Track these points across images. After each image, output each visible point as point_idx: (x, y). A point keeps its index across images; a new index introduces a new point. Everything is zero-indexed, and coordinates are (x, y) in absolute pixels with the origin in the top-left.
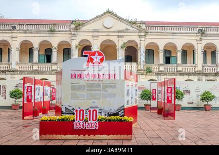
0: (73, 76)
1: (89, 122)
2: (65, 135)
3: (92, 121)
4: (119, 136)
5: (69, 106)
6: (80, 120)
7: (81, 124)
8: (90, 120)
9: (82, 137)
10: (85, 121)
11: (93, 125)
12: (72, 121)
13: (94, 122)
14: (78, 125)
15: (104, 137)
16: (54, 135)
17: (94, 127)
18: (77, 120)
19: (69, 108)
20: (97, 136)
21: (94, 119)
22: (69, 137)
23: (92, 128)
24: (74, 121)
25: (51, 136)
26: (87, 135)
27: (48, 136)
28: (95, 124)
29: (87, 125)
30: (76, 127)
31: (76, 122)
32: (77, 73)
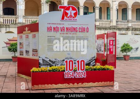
0: (49, 29)
1: (78, 72)
2: (56, 84)
3: (80, 71)
4: (103, 83)
5: (46, 58)
6: (70, 70)
7: (71, 74)
8: (78, 70)
9: (71, 85)
10: (74, 71)
11: (81, 74)
12: (62, 71)
13: (82, 71)
14: (69, 74)
15: (91, 84)
16: (46, 85)
17: (83, 76)
18: (67, 70)
19: (46, 59)
20: (84, 84)
21: (83, 69)
22: (60, 86)
23: (81, 77)
24: (64, 71)
25: (43, 86)
26: (76, 84)
27: (40, 86)
28: (83, 73)
29: (76, 74)
30: (66, 77)
31: (66, 72)
32: (53, 26)
